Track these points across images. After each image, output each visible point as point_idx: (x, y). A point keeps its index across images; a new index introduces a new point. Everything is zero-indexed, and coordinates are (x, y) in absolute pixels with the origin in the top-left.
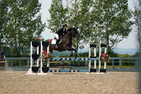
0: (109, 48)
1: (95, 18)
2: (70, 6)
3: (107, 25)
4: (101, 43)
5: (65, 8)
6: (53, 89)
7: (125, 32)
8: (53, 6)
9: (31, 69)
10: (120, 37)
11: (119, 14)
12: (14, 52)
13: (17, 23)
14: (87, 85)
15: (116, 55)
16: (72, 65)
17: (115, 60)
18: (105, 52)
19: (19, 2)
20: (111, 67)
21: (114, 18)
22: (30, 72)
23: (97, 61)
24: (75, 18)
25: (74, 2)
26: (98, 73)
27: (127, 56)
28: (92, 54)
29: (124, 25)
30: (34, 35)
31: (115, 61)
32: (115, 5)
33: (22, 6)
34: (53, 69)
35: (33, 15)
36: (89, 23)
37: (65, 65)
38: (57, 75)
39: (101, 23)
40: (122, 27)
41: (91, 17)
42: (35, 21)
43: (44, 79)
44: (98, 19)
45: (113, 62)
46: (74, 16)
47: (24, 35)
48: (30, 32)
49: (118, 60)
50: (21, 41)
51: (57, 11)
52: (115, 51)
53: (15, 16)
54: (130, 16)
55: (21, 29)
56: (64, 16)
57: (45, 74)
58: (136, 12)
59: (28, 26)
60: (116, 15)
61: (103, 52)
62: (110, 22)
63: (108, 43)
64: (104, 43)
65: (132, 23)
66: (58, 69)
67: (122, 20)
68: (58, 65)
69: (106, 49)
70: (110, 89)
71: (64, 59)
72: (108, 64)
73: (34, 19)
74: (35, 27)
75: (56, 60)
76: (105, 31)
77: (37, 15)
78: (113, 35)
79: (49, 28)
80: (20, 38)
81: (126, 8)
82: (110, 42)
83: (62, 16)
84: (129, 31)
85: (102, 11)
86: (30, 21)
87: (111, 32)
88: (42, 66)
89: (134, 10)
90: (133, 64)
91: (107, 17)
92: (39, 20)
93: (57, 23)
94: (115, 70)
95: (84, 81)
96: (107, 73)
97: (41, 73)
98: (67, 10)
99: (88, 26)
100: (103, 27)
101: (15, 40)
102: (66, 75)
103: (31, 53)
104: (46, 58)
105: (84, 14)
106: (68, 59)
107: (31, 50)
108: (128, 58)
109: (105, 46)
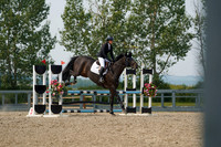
0: (156, 75)
1: (134, 28)
2: (95, 10)
3: (152, 39)
4: (143, 67)
5: (86, 12)
6: (67, 140)
7: (181, 51)
8: (67, 9)
9: (33, 108)
10: (173, 58)
11: (172, 23)
12: (7, 81)
13: (12, 35)
14: (122, 133)
15: (166, 86)
16: (97, 102)
17: (165, 94)
18: (150, 81)
19: (14, 4)
20: (159, 105)
21: (164, 28)
22: (32, 113)
23: (137, 95)
24: (103, 28)
25: (100, 3)
26: (139, 114)
27: (185, 87)
28: (130, 84)
29: (179, 39)
30: (39, 55)
31: (165, 96)
32: (165, 8)
33: (19, 9)
34: (68, 108)
35: (37, 24)
36: (125, 37)
37: (87, 102)
38: (75, 118)
39: (144, 36)
40: (176, 43)
41: (128, 26)
42: (40, 33)
43: (54, 124)
44: (139, 31)
45: (162, 97)
46: (100, 25)
47: (22, 54)
48: (31, 51)
49: (170, 94)
50: (18, 65)
51: (74, 17)
52: (165, 80)
53: (8, 25)
54: (188, 25)
55: (18, 45)
56: (86, 25)
57: (56, 116)
58: (197, 19)
59: (28, 40)
60: (166, 23)
61: (146, 82)
62: (158, 35)
63: (154, 68)
64: (149, 66)
65: (191, 37)
66: (75, 108)
67: (175, 31)
68: (77, 102)
69: (151, 77)
70: (157, 140)
71: (85, 92)
72: (154, 100)
73: (38, 29)
74: (40, 42)
75: (73, 94)
76: (149, 49)
77: (43, 23)
78: (161, 54)
79: (62, 43)
80: (15, 59)
81: (181, 12)
82: (157, 66)
83: (83, 25)
84: (186, 48)
85: (144, 17)
86: (32, 33)
87: (159, 51)
88: (50, 103)
89: (194, 16)
90: (193, 101)
91: (152, 27)
92: (46, 31)
93: (74, 37)
94: (165, 109)
95: (117, 127)
96: (153, 114)
97: (50, 115)
98: (89, 16)
99: (123, 40)
100: (146, 43)
101: (8, 62)
102: (88, 118)
103: (34, 83)
104: (57, 91)
105: (116, 21)
106: (92, 92)
107: (34, 78)
108: (186, 91)
109: (150, 72)
